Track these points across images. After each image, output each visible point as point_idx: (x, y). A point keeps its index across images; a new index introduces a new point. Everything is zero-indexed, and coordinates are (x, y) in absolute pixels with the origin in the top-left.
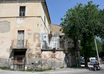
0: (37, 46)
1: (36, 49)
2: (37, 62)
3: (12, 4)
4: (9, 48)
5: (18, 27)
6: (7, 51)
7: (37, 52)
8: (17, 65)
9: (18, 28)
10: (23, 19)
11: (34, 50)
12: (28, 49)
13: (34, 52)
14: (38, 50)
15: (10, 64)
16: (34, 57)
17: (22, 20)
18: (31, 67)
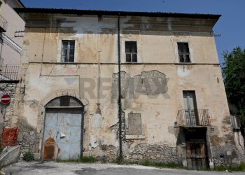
0: (224, 122)
1: (224, 127)
2: (229, 153)
3: (160, 36)
4: (173, 125)
5: (181, 83)
6: (170, 132)
7: (227, 133)
8: (192, 158)
9: (182, 86)
10: (188, 69)
11: (219, 129)
12: (209, 128)
13: (221, 135)
14: (228, 130)
15: (180, 156)
16: (223, 144)
17: (186, 70)
18: (220, 162)
